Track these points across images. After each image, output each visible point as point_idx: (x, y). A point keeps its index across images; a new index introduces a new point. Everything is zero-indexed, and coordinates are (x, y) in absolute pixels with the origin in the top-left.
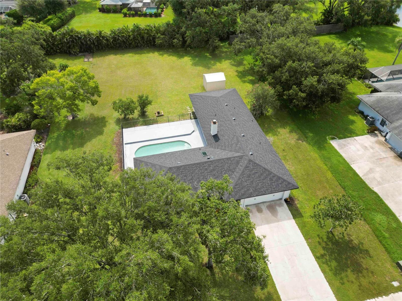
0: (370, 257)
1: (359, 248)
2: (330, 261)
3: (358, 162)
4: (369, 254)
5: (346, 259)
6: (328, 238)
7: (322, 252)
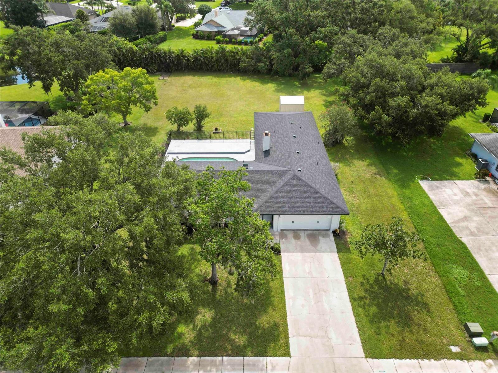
0: (429, 312)
1: (416, 299)
2: (369, 306)
3: (449, 207)
4: (429, 309)
5: (393, 308)
6: (376, 280)
7: (362, 294)
